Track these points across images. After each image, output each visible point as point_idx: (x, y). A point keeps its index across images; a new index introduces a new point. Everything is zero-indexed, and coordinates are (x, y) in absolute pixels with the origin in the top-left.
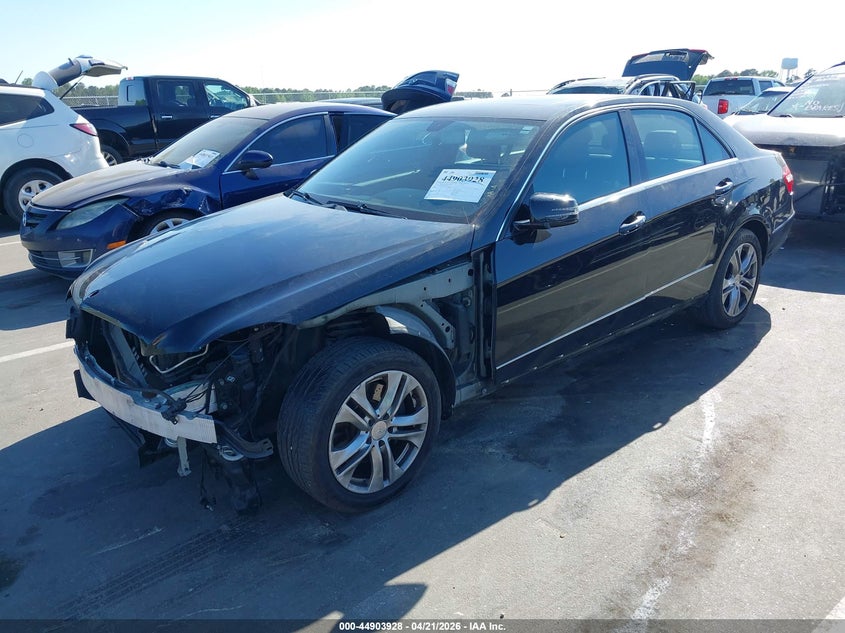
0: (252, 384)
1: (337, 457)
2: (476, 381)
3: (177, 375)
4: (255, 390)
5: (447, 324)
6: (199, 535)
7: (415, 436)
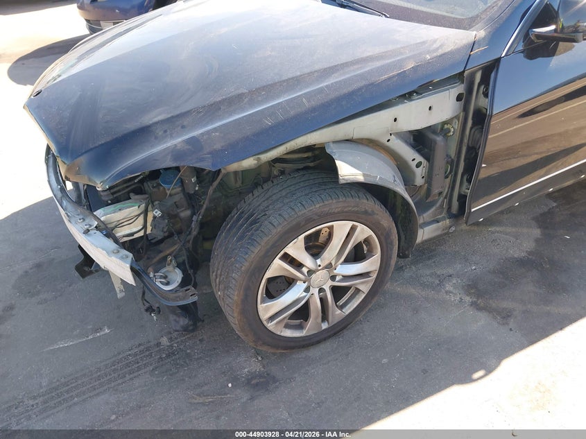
0: (188, 213)
1: (267, 309)
2: (444, 219)
3: (113, 194)
4: (190, 220)
5: (419, 158)
6: (140, 345)
7: (362, 283)
